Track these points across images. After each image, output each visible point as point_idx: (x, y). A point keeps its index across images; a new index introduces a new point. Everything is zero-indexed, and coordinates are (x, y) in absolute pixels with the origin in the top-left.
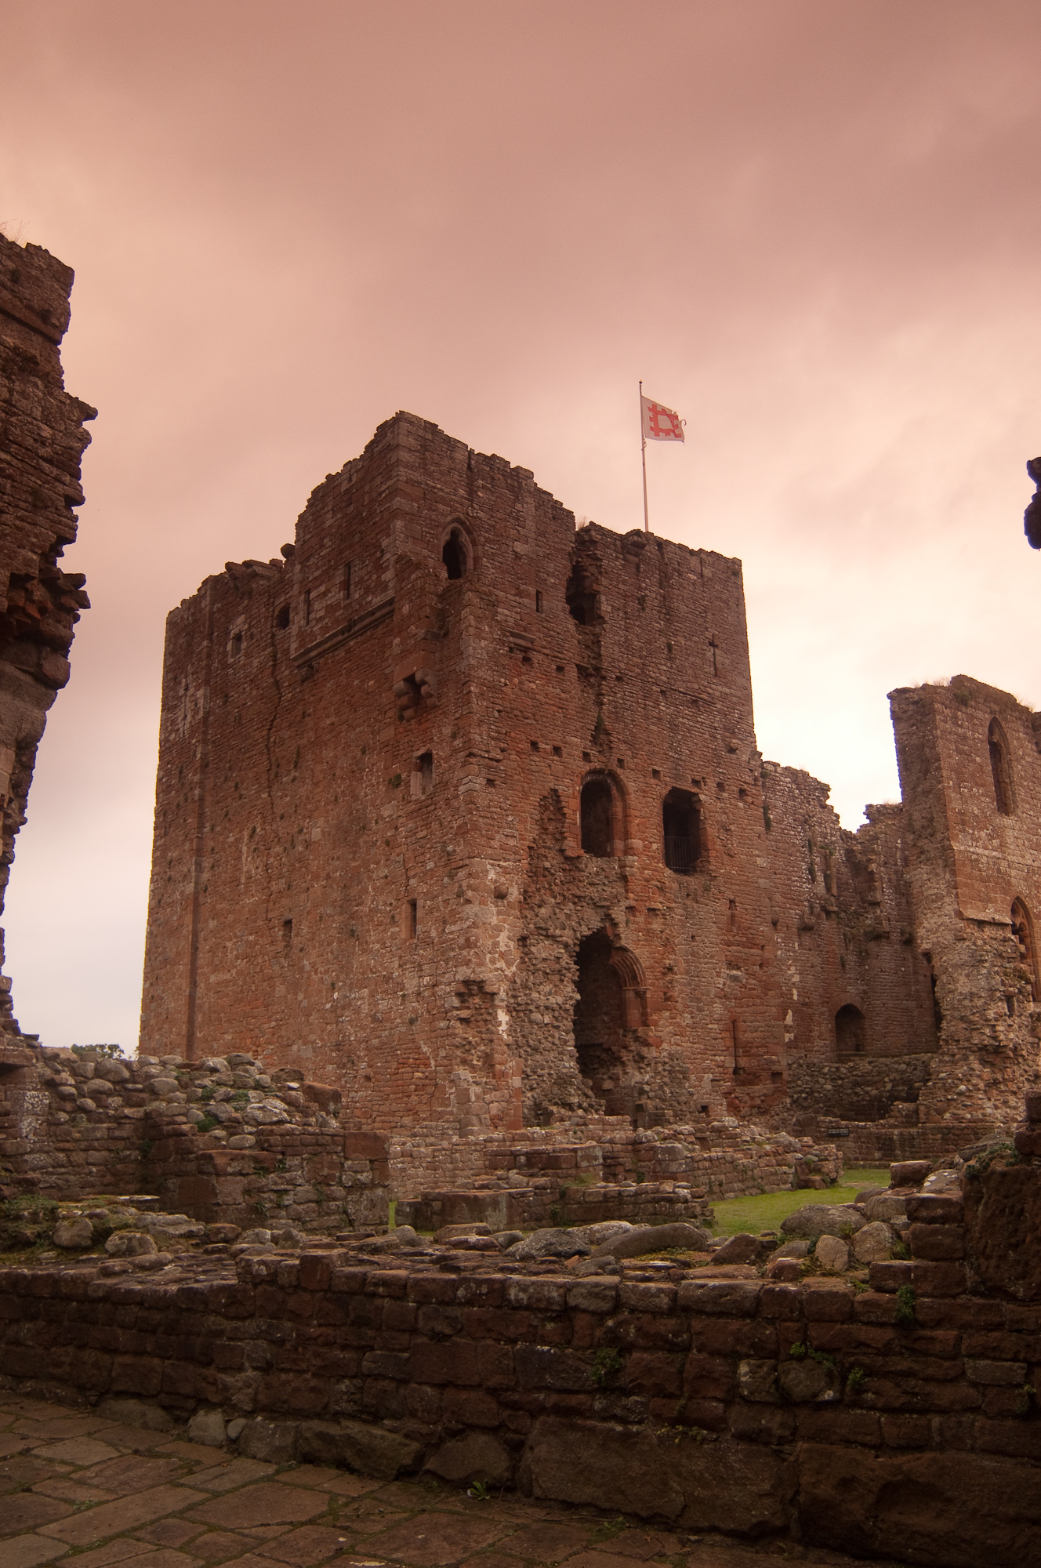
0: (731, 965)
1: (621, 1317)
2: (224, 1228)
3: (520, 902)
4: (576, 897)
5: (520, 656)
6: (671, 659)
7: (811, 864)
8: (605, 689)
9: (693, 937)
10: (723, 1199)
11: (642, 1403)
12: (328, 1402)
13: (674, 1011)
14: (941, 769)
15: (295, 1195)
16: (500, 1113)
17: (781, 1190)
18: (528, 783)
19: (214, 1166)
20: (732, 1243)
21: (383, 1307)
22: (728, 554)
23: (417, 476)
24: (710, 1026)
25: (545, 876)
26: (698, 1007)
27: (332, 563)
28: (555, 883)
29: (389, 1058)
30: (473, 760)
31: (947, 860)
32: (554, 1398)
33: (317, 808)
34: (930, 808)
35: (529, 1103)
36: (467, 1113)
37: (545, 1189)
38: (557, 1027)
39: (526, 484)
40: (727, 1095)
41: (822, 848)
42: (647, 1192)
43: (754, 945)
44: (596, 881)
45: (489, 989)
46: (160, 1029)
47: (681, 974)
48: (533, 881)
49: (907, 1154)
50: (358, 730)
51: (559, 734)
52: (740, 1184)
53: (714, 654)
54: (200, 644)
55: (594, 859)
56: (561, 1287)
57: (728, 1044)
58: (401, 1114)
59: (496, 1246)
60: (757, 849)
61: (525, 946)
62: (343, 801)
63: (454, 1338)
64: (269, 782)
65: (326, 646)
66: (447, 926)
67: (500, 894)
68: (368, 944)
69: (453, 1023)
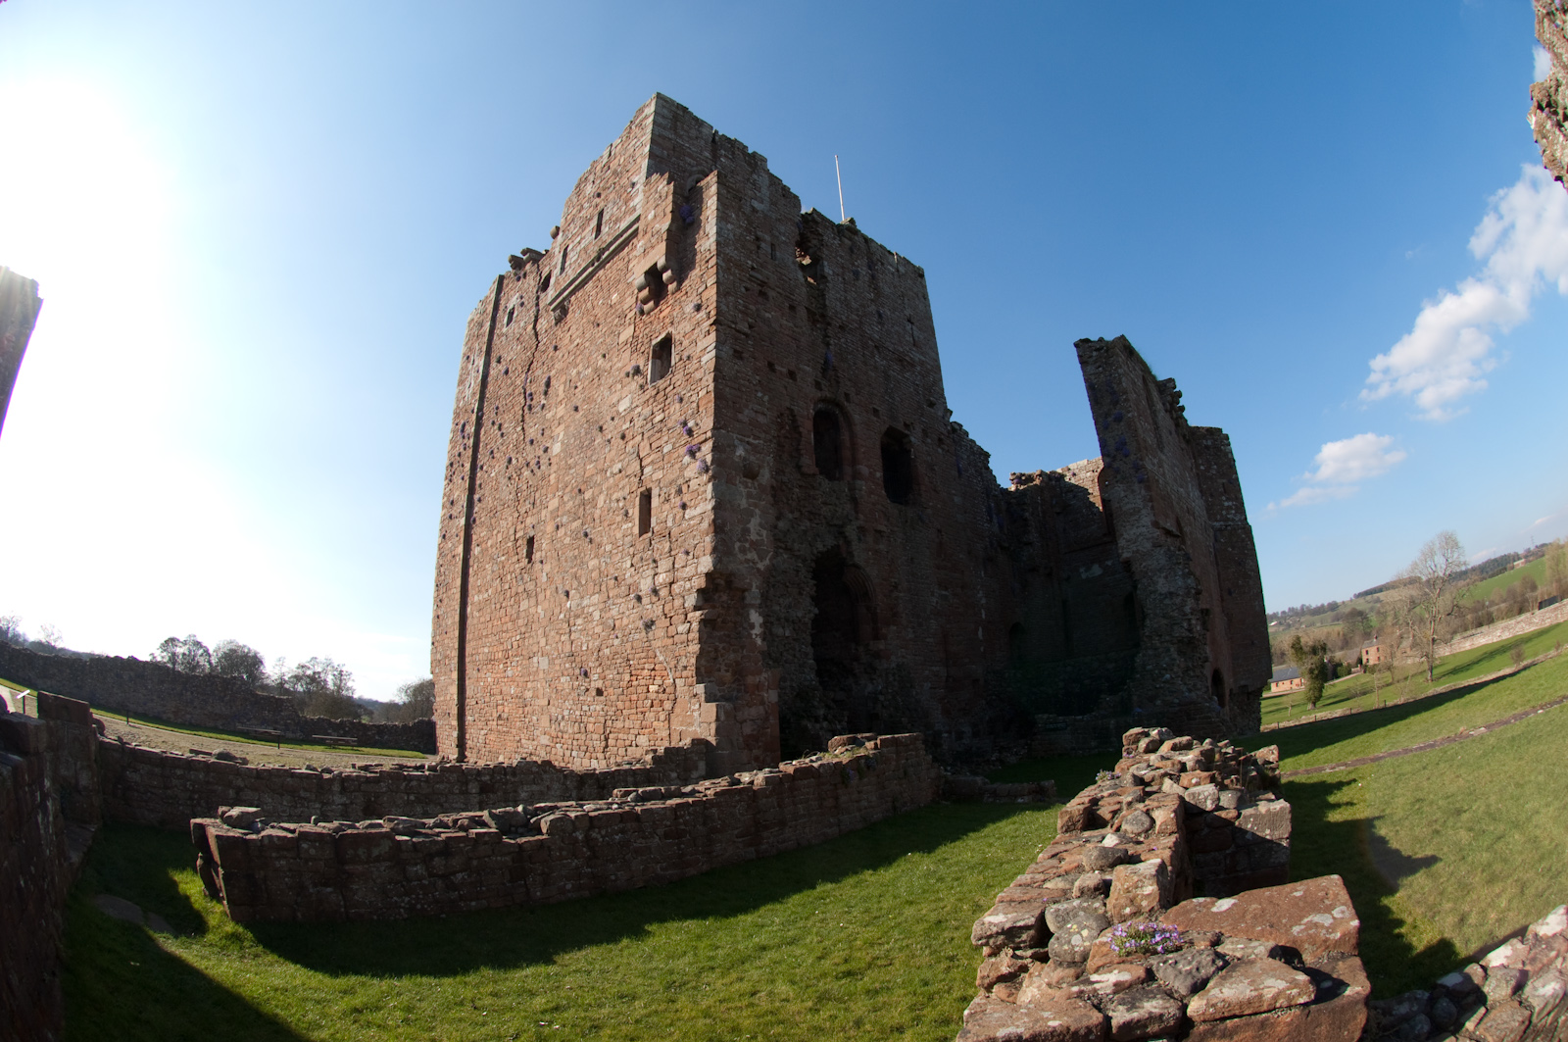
0: (941, 586)
4: (812, 514)
5: (757, 288)
6: (880, 323)
8: (830, 333)
9: (912, 559)
13: (900, 626)
22: (915, 263)
24: (928, 640)
26: (918, 622)
27: (589, 217)
29: (621, 670)
30: (718, 327)
31: (1142, 477)
33: (559, 425)
38: (797, 640)
39: (761, 167)
43: (956, 570)
44: (829, 501)
45: (738, 583)
47: (904, 592)
50: (599, 342)
51: (793, 361)
53: (912, 329)
54: (485, 326)
55: (827, 480)
57: (941, 655)
60: (953, 489)
62: (582, 410)
64: (523, 416)
65: (577, 283)
66: (687, 511)
67: (751, 474)
68: (599, 546)
69: (695, 626)
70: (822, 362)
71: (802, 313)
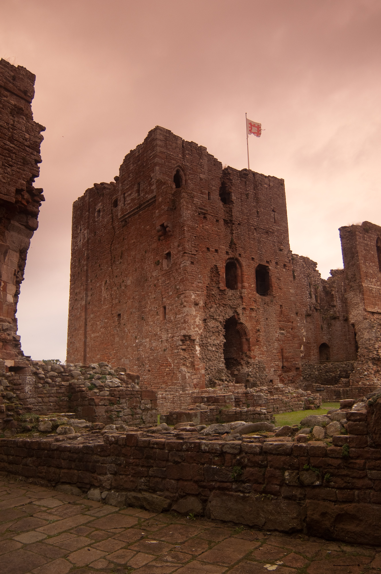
0: (281, 329)
1: (242, 456)
2: (98, 424)
3: (204, 306)
4: (224, 304)
5: (202, 216)
6: (258, 217)
7: (310, 292)
8: (234, 228)
9: (267, 319)
10: (278, 413)
11: (250, 486)
12: (137, 486)
13: (260, 346)
14: (358, 256)
15: (124, 412)
16: (197, 383)
17: (299, 410)
18: (206, 263)
19: (95, 402)
20: (282, 429)
21: (156, 452)
22: (279, 177)
23: (163, 150)
24: (273, 351)
25: (212, 297)
26: (269, 344)
27: (133, 183)
28: (216, 299)
29: (157, 364)
30: (185, 255)
31: (361, 290)
32: (218, 484)
33: (129, 273)
34: (354, 271)
35: (207, 379)
36: (185, 383)
37: (214, 410)
38: (217, 352)
39: (204, 152)
40: (279, 376)
41: (314, 286)
42: (251, 411)
43: (289, 321)
44: (231, 299)
45: (192, 338)
46: (74, 354)
47: (263, 332)
48: (208, 299)
49: (345, 397)
50: (143, 244)
51: (217, 245)
52: (284, 408)
53: (274, 215)
54: (85, 214)
55: (230, 290)
56: (220, 445)
57: (280, 357)
58: (161, 383)
59: (197, 430)
60: (290, 286)
61: (205, 322)
62: (139, 270)
63: (182, 463)
64: (111, 264)
65: (131, 214)
66: (177, 316)
67: (196, 304)
68: (148, 322)
69: (180, 350)
70: (230, 242)
71: (222, 222)
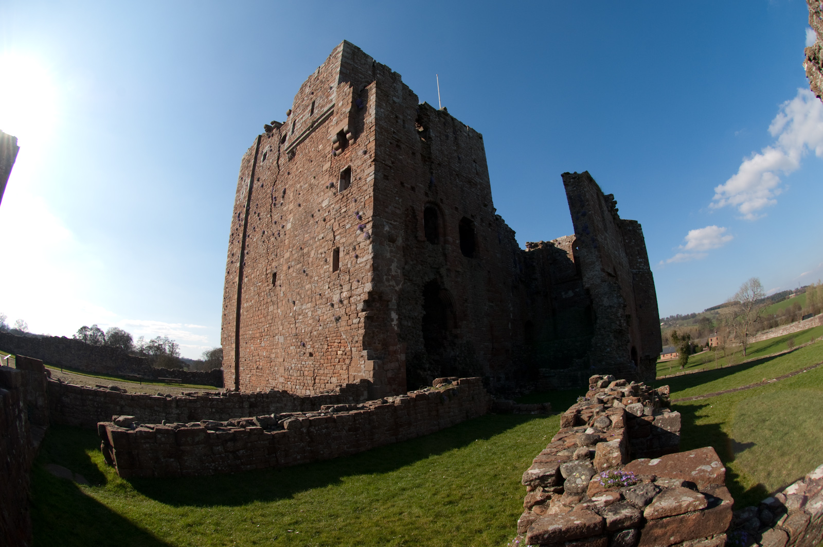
0: (490, 300)
4: (423, 262)
5: (395, 143)
6: (459, 162)
8: (433, 167)
9: (475, 286)
13: (468, 321)
16: (394, 376)
22: (478, 131)
23: (349, 62)
24: (482, 329)
25: (407, 249)
26: (477, 319)
27: (307, 105)
28: (412, 253)
29: (323, 343)
30: (376, 163)
31: (596, 245)
33: (290, 214)
38: (415, 328)
39: (398, 79)
43: (498, 292)
44: (432, 255)
45: (385, 298)
47: (471, 303)
50: (312, 170)
51: (414, 181)
53: (476, 166)
54: (251, 162)
55: (431, 244)
57: (489, 337)
58: (331, 376)
60: (497, 250)
62: (303, 206)
64: (271, 209)
65: (300, 139)
66: (359, 259)
67: (392, 240)
68: (311, 277)
69: (362, 320)
70: (429, 182)
71: (419, 156)
